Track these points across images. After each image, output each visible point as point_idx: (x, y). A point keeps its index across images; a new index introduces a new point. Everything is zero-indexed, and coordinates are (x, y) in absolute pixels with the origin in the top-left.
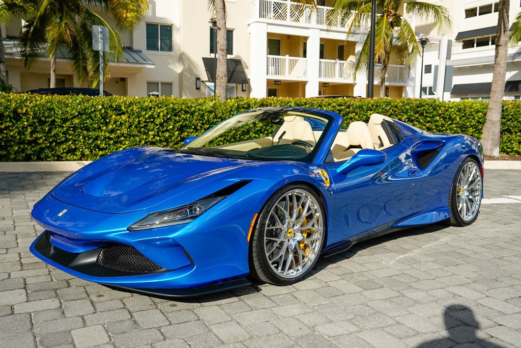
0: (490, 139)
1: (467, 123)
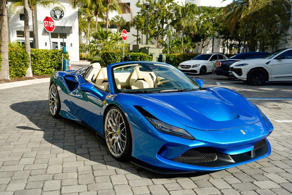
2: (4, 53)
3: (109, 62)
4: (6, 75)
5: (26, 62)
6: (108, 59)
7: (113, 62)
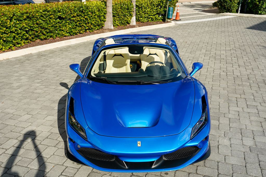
0: (110, 21)
1: (100, 14)
2: (109, 7)
3: (225, 5)
4: (110, 25)
5: (130, 12)
6: (224, 2)
7: (229, 5)
